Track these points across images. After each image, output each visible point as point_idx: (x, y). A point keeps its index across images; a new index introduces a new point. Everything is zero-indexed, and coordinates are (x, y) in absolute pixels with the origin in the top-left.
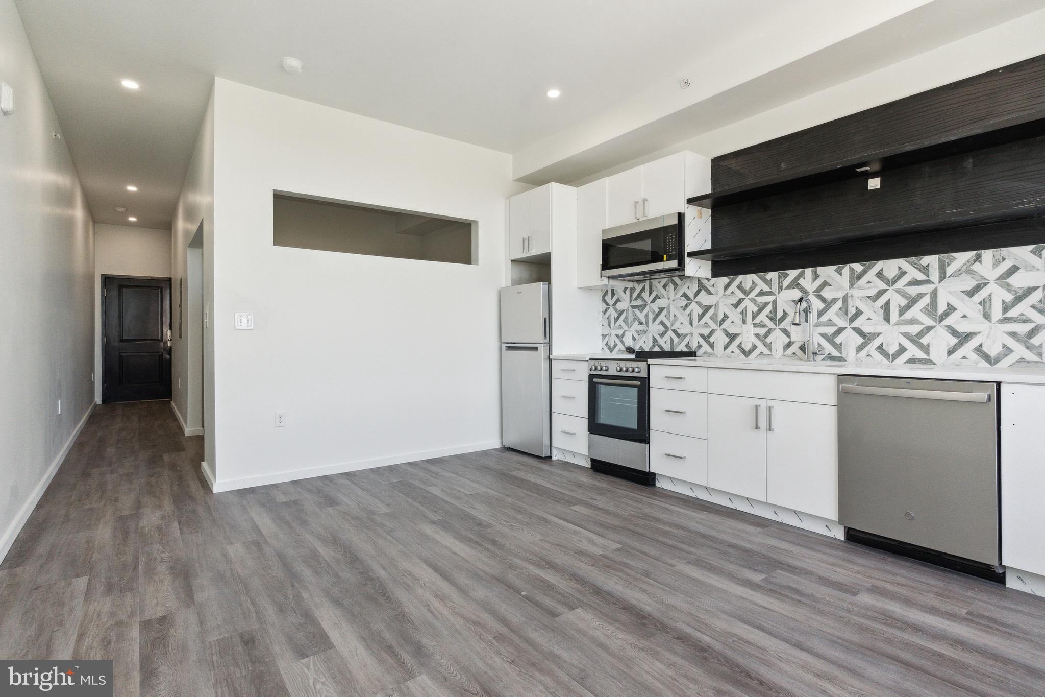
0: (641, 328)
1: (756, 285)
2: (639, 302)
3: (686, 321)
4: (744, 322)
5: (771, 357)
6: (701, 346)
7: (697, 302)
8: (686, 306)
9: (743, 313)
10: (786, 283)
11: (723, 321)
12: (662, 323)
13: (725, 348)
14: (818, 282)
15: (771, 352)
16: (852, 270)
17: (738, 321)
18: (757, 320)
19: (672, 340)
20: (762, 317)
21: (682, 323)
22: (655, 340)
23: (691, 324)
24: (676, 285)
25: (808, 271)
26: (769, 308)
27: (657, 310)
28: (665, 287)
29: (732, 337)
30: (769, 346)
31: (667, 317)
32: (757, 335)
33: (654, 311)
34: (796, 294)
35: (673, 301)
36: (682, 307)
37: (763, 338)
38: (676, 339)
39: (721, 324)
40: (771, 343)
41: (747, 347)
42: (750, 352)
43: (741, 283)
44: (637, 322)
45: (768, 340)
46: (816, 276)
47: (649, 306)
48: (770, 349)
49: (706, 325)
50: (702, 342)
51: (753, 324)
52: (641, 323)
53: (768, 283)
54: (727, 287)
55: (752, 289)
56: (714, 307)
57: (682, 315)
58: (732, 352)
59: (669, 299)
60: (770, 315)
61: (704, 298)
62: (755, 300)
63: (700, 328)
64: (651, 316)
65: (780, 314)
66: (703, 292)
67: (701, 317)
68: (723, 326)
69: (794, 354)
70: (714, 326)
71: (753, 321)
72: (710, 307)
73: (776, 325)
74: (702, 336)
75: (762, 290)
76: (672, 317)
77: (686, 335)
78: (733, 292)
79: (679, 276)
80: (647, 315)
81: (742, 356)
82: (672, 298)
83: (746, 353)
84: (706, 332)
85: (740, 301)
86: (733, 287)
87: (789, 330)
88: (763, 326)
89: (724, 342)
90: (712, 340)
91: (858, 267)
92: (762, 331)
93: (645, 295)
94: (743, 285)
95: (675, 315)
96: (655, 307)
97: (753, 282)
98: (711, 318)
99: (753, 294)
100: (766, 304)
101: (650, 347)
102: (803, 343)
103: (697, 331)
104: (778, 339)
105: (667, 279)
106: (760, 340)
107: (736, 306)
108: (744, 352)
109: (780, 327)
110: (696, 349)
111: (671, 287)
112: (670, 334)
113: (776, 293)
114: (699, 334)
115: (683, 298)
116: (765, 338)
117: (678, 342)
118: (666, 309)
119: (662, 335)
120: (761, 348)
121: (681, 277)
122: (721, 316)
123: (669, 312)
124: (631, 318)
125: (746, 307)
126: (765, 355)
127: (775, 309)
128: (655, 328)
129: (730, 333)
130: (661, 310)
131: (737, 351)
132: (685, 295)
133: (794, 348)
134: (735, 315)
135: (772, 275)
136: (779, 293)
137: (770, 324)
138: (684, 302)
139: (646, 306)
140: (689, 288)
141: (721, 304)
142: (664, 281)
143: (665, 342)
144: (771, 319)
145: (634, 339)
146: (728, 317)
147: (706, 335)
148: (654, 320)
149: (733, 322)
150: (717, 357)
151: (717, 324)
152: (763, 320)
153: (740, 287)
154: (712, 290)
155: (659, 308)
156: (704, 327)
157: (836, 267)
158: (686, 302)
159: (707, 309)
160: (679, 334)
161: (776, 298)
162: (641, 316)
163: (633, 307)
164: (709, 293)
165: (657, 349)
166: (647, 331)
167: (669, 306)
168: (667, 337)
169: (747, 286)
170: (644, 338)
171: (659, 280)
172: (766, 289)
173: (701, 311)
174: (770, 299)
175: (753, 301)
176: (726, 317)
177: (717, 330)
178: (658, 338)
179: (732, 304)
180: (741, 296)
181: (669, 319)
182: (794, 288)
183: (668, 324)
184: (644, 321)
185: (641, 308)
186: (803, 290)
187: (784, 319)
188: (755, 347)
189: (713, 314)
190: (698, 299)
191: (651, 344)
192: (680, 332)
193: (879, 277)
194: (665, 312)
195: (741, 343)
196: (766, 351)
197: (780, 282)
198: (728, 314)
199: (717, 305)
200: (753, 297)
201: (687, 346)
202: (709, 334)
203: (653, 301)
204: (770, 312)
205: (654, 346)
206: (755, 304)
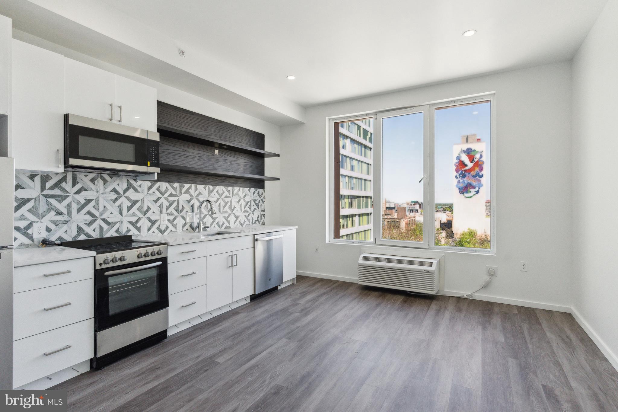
0: (59, 218)
1: (168, 189)
2: (57, 192)
3: (116, 211)
4: (161, 212)
5: (176, 232)
6: (130, 230)
7: (126, 197)
8: (116, 199)
9: (160, 206)
10: (184, 190)
11: (147, 211)
12: (89, 213)
13: (149, 230)
14: (197, 192)
15: (176, 230)
16: (209, 188)
17: (157, 211)
18: (169, 211)
19: (101, 228)
20: (172, 209)
21: (112, 213)
22: (79, 229)
23: (121, 213)
24: (105, 181)
25: (193, 186)
26: (175, 204)
27: (83, 202)
28: (93, 180)
29: (153, 222)
30: (175, 226)
31: (96, 207)
32: (169, 220)
33: (78, 202)
34: (188, 197)
35: (103, 194)
36: (111, 200)
37: (171, 222)
38: (105, 226)
39: (145, 214)
40: (176, 224)
41: (163, 228)
42: (165, 231)
43: (159, 187)
44: (53, 213)
45: (175, 223)
46: (196, 189)
47: (73, 196)
48: (176, 228)
49: (134, 214)
50: (131, 227)
51: (167, 213)
52: (60, 213)
53: (175, 189)
54: (150, 188)
55: (166, 192)
56: (140, 201)
57: (112, 206)
58: (154, 232)
59: (97, 192)
60: (176, 208)
61: (131, 193)
62: (167, 198)
63: (129, 216)
64: (75, 207)
65: (180, 208)
66: (131, 190)
67: (129, 209)
68: (147, 215)
69: (187, 229)
70: (139, 215)
71: (166, 211)
72: (137, 201)
73: (179, 214)
74: (131, 223)
75: (171, 193)
76: (101, 208)
77: (117, 223)
78: (154, 192)
79: (108, 174)
80: (69, 206)
81: (160, 234)
82: (101, 191)
83: (162, 232)
84: (134, 219)
85: (159, 199)
86: (154, 189)
87: (185, 217)
88: (172, 215)
89: (148, 226)
90: (138, 225)
91: (211, 187)
92: (171, 218)
93: (67, 186)
94: (160, 188)
95: (104, 207)
96: (81, 198)
97: (166, 187)
98: (138, 209)
99: (166, 195)
100: (174, 201)
101: (73, 237)
102: (191, 223)
103: (126, 220)
104: (179, 222)
105: (96, 174)
106: (170, 223)
107: (156, 201)
108: (161, 231)
109: (181, 215)
110: (125, 233)
111: (100, 182)
112: (99, 222)
113: (179, 196)
114: (128, 222)
115: (113, 193)
116: (173, 222)
117: (108, 229)
118: (94, 201)
119: (89, 224)
120: (171, 228)
121: (111, 175)
122: (145, 208)
123: (98, 203)
124: (42, 207)
125: (162, 203)
126: (173, 232)
127: (178, 205)
128: (81, 218)
129: (152, 219)
130: (88, 201)
131: (157, 231)
132: (114, 190)
133: (188, 226)
134: (155, 208)
135: (176, 185)
136: (180, 195)
137: (176, 213)
138: (114, 196)
139: (67, 197)
140: (118, 185)
141: (145, 200)
142: (91, 176)
143: (94, 230)
144: (176, 210)
145: (48, 230)
146: (151, 209)
147: (134, 222)
148: (79, 210)
149: (154, 212)
150: (143, 237)
151: (142, 214)
152: (172, 211)
153: (158, 189)
154: (139, 189)
155: (85, 200)
156: (132, 216)
157: (203, 186)
158: (116, 196)
159: (135, 202)
160: (109, 223)
161: (179, 198)
162: (62, 207)
163: (46, 196)
164: (136, 190)
165: (83, 237)
166: (69, 221)
167: (98, 198)
168: (95, 225)
169: (163, 189)
170: (65, 227)
171: (86, 174)
172: (174, 193)
173: (129, 204)
174: (175, 198)
175: (166, 199)
176: (149, 209)
177: (142, 218)
178: (85, 227)
179: (153, 200)
180: (160, 195)
181: (97, 209)
182: (187, 194)
183: (97, 213)
184: (65, 211)
185: (60, 199)
186: (191, 195)
187: (183, 211)
188: (167, 227)
189: (140, 206)
190: (126, 194)
191: (74, 233)
192: (110, 220)
193: (217, 193)
194: (93, 203)
195: (159, 226)
196: (173, 229)
197: (181, 190)
198: (150, 206)
199: (142, 200)
200: (167, 197)
201: (117, 231)
202: (136, 221)
203: (78, 192)
204: (176, 206)
205: (79, 235)
206: (168, 201)
